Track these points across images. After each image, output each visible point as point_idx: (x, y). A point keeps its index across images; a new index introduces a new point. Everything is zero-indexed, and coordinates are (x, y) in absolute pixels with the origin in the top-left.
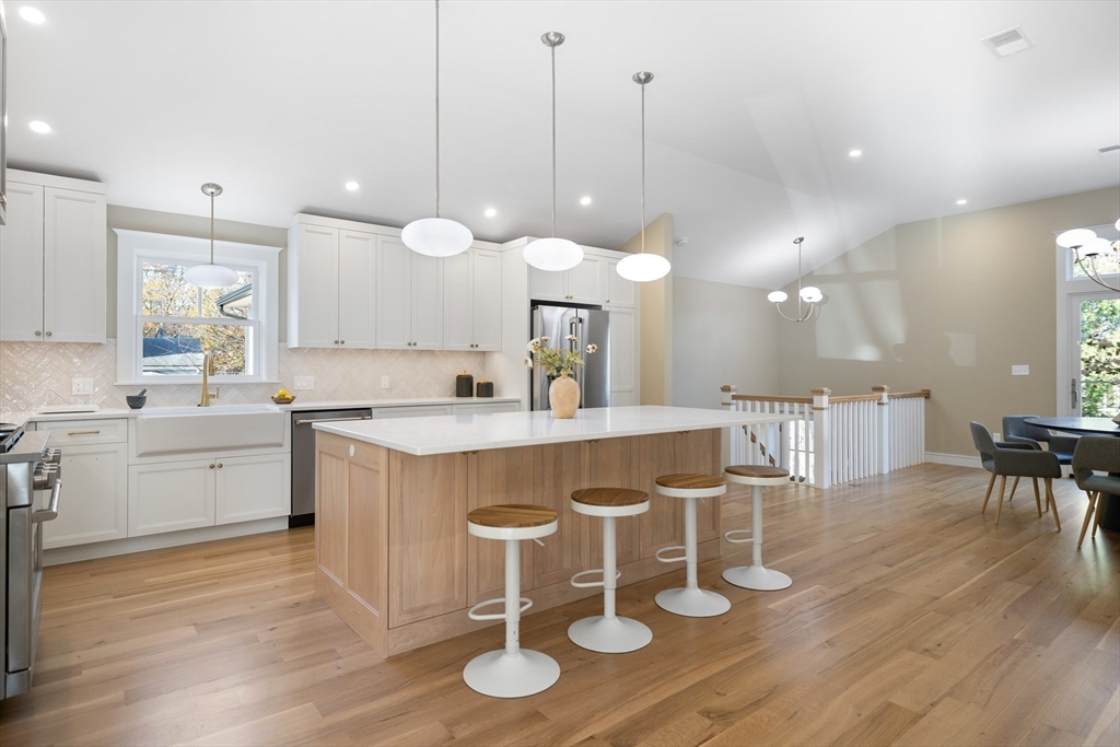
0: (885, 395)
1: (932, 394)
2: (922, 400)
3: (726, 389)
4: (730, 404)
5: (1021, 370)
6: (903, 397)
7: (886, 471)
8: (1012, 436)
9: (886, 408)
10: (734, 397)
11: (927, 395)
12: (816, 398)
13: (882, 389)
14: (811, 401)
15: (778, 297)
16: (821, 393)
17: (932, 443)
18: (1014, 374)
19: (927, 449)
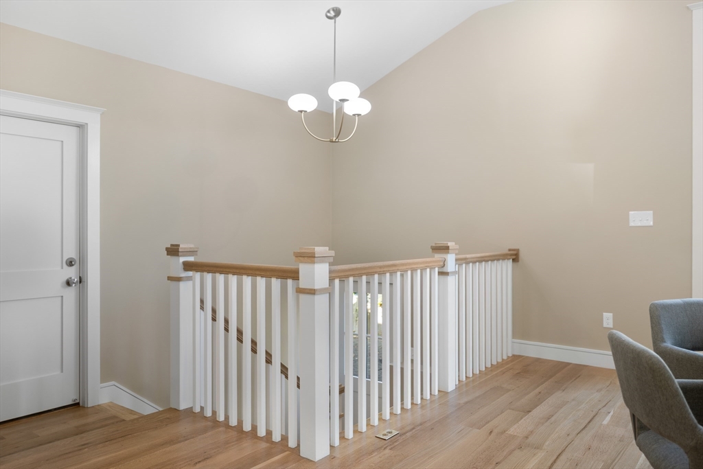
0: (451, 259)
1: (522, 255)
2: (508, 264)
3: (173, 251)
4: (179, 279)
5: (641, 219)
6: (481, 260)
7: (451, 386)
8: (668, 344)
9: (451, 281)
10: (188, 266)
11: (515, 257)
12: (303, 268)
13: (445, 249)
14: (294, 275)
15: (303, 103)
16: (310, 257)
17: (521, 329)
18: (632, 224)
19: (514, 336)
